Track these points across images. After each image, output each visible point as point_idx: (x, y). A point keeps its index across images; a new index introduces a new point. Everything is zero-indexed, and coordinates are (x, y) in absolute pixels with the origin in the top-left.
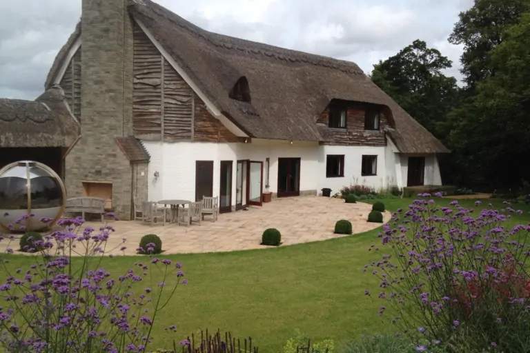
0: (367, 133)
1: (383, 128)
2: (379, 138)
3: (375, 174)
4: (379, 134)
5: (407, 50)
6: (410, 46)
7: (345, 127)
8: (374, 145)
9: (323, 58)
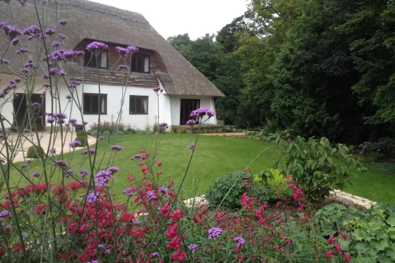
0: (134, 75)
1: (154, 72)
2: (149, 80)
3: (147, 113)
4: (150, 77)
5: (239, 19)
6: (243, 16)
7: (107, 68)
8: (144, 86)
9: (101, 5)
